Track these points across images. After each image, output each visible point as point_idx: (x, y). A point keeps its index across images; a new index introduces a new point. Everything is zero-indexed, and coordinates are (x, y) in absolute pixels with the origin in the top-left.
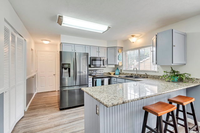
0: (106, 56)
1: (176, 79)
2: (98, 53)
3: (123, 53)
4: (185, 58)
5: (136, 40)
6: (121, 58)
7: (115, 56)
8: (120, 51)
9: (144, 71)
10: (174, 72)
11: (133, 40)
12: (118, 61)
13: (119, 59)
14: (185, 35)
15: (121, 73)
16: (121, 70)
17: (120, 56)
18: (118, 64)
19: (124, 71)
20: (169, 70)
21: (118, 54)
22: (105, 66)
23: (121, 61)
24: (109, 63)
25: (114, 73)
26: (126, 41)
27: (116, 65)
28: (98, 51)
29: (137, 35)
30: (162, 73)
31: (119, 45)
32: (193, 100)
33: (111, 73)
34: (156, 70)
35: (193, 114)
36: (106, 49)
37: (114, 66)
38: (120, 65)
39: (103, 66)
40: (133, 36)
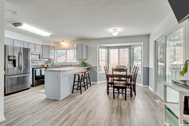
0: (41, 52)
1: (84, 65)
2: (35, 49)
3: (54, 50)
4: (87, 56)
5: (65, 44)
6: (53, 54)
7: (49, 52)
8: (53, 49)
9: (70, 63)
10: (83, 62)
11: (63, 43)
12: (51, 56)
13: (52, 55)
14: (87, 47)
15: (53, 65)
16: (53, 63)
18: (51, 58)
19: (55, 63)
20: (81, 62)
21: (51, 51)
22: (41, 59)
23: (53, 56)
24: (43, 57)
25: (47, 65)
26: (58, 43)
27: (49, 59)
28: (35, 47)
29: (65, 41)
30: (78, 63)
31: (52, 45)
32: (89, 72)
33: (44, 65)
34: (76, 62)
35: (89, 77)
36: (41, 46)
37: (47, 60)
38: (53, 59)
39: (39, 59)
40: (63, 41)
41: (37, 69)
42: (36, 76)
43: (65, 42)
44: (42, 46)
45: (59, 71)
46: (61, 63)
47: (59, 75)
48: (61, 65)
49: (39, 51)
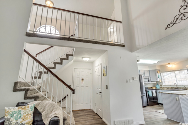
0: (149, 76)
3: (161, 73)
5: (172, 66)
6: (160, 77)
7: (156, 76)
8: (159, 72)
9: (183, 85)
12: (159, 79)
15: (161, 87)
16: (161, 85)
17: (159, 76)
19: (164, 85)
21: (158, 74)
22: (150, 82)
23: (160, 79)
24: (152, 80)
25: (155, 87)
27: (157, 82)
28: (144, 73)
31: (158, 68)
33: (153, 87)
37: (155, 82)
38: (160, 81)
39: (148, 82)
40: (169, 64)
41: (149, 91)
42: (149, 97)
43: (172, 64)
44: (149, 70)
45: (177, 94)
46: (171, 85)
47: (177, 98)
48: (172, 88)
49: (147, 75)
